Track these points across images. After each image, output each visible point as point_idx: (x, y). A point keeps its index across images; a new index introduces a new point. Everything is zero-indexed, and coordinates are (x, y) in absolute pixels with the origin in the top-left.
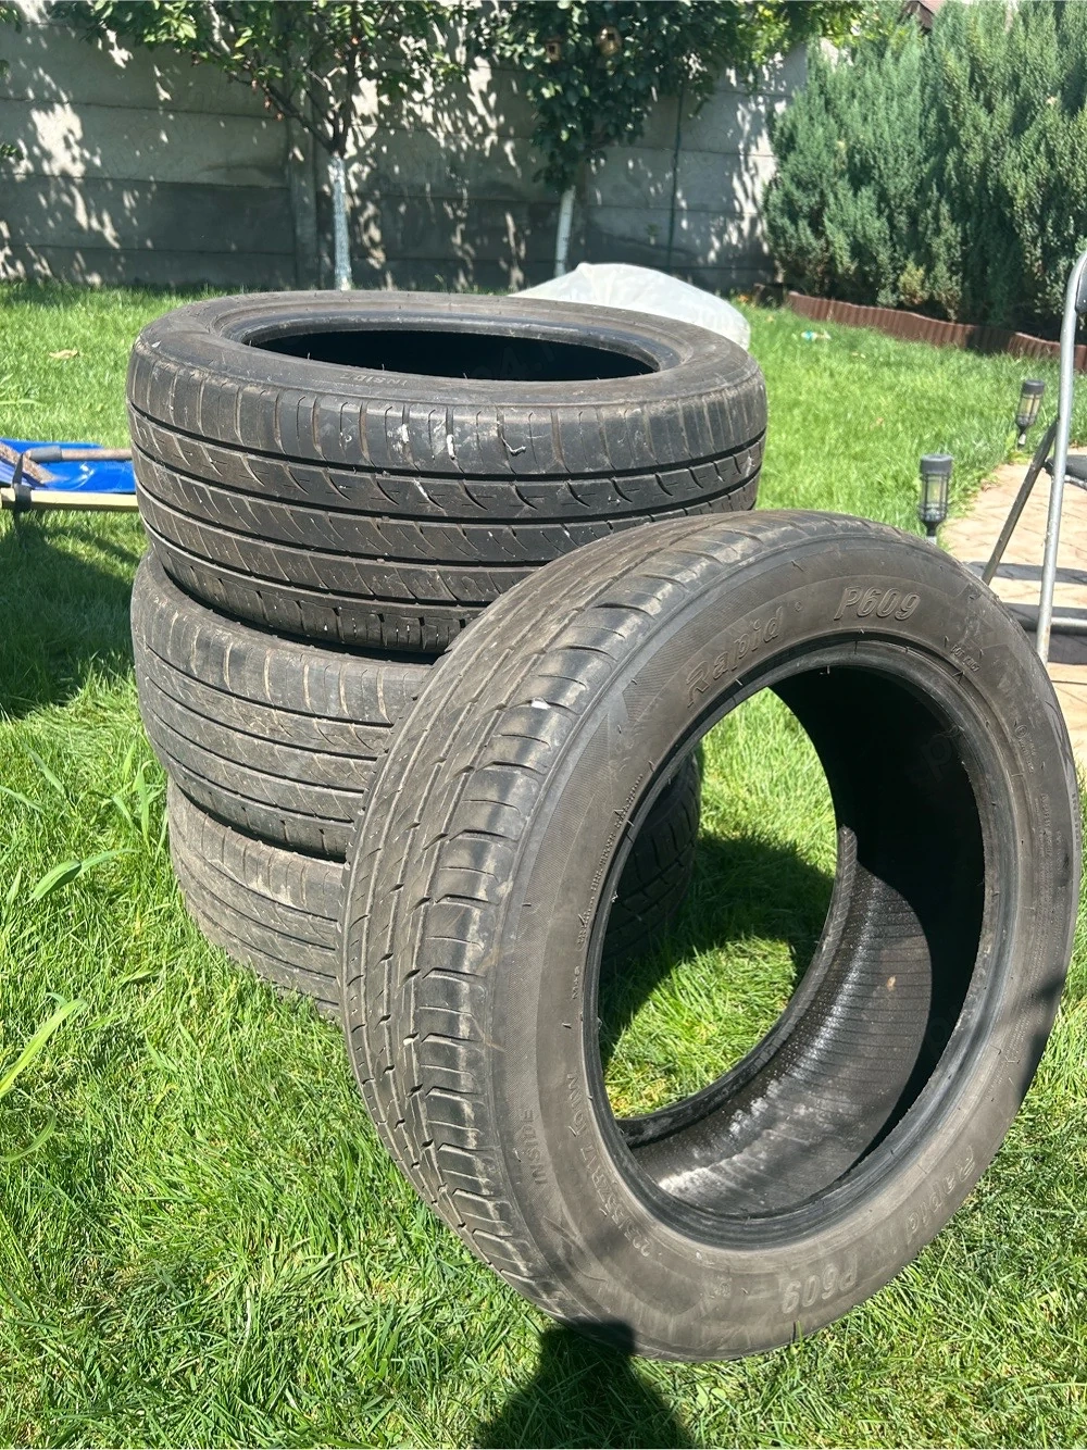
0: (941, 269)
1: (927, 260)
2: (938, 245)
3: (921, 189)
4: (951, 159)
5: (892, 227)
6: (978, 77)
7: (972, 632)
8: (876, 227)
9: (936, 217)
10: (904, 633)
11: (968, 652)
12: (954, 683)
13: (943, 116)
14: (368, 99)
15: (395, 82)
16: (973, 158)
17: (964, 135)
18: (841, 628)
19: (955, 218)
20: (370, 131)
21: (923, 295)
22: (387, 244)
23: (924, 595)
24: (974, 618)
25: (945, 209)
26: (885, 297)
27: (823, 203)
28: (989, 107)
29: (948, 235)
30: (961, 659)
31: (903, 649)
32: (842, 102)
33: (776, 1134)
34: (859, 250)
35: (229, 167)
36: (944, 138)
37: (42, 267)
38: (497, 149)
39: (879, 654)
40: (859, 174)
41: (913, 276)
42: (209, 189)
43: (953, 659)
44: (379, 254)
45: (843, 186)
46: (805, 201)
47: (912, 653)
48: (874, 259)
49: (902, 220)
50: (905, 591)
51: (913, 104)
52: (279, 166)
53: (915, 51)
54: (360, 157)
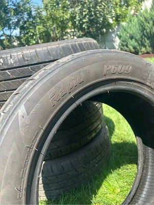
0: (147, 47)
1: (145, 46)
2: (146, 44)
3: (142, 37)
4: (145, 32)
5: (139, 43)
6: (146, 20)
7: (152, 75)
8: (136, 44)
9: (145, 40)
10: (130, 78)
11: (152, 81)
12: (150, 91)
13: (142, 26)
16: (148, 31)
17: (146, 28)
18: (107, 78)
19: (148, 39)
21: (146, 52)
23: (133, 66)
24: (151, 71)
25: (146, 39)
26: (140, 53)
27: (127, 43)
28: (149, 23)
29: (147, 42)
30: (150, 83)
31: (131, 83)
32: (127, 29)
34: (134, 48)
36: (143, 29)
39: (124, 85)
40: (132, 38)
41: (143, 49)
43: (148, 84)
45: (130, 40)
46: (124, 44)
47: (135, 84)
48: (137, 49)
49: (140, 42)
50: (126, 65)
51: (137, 26)
53: (136, 20)
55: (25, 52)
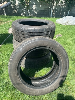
12: (55, 51)
14: (55, 4)
15: (57, 2)
20: (55, 6)
22: (55, 14)
31: (50, 48)
33: (45, 82)
35: (45, 9)
37: (32, 15)
38: (64, 7)
42: (43, 10)
44: (54, 15)
52: (48, 9)
54: (54, 8)
55: (28, 28)
